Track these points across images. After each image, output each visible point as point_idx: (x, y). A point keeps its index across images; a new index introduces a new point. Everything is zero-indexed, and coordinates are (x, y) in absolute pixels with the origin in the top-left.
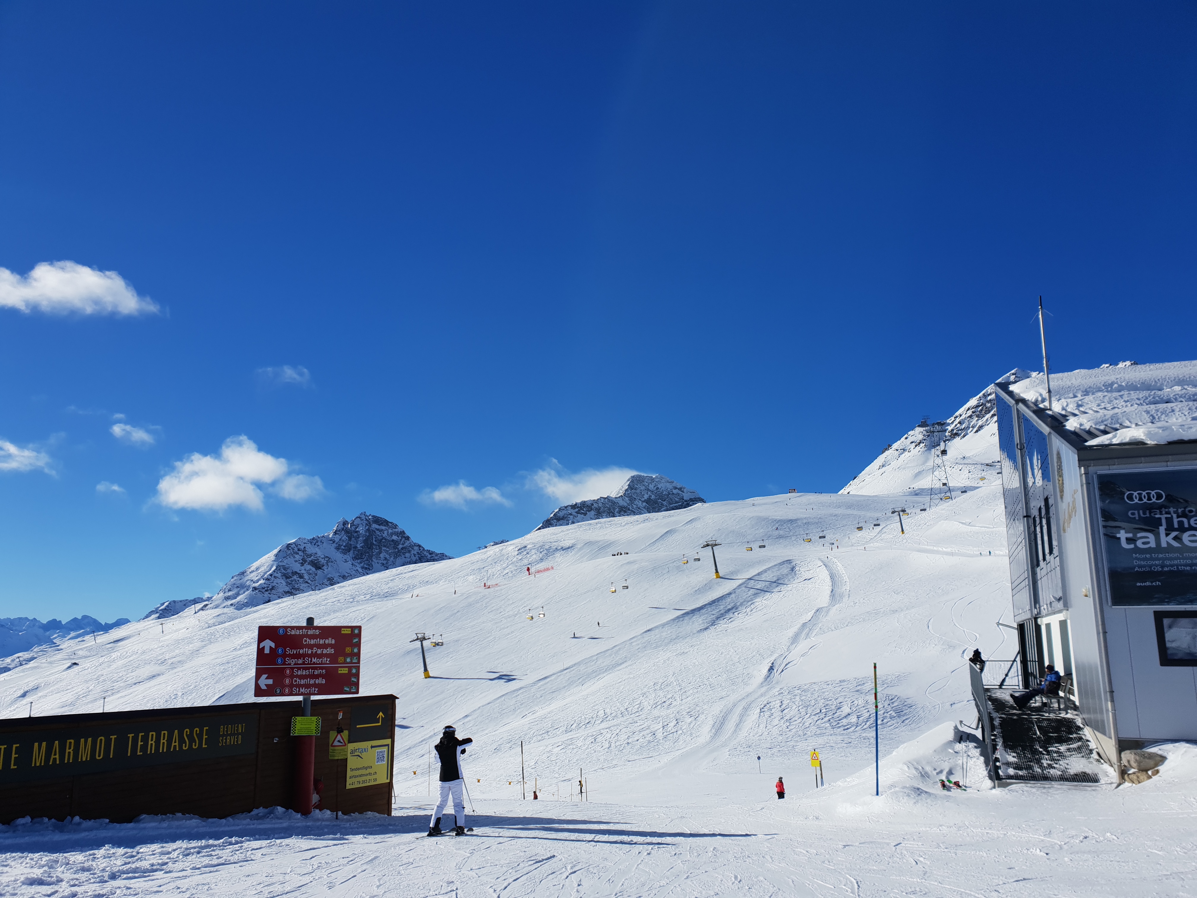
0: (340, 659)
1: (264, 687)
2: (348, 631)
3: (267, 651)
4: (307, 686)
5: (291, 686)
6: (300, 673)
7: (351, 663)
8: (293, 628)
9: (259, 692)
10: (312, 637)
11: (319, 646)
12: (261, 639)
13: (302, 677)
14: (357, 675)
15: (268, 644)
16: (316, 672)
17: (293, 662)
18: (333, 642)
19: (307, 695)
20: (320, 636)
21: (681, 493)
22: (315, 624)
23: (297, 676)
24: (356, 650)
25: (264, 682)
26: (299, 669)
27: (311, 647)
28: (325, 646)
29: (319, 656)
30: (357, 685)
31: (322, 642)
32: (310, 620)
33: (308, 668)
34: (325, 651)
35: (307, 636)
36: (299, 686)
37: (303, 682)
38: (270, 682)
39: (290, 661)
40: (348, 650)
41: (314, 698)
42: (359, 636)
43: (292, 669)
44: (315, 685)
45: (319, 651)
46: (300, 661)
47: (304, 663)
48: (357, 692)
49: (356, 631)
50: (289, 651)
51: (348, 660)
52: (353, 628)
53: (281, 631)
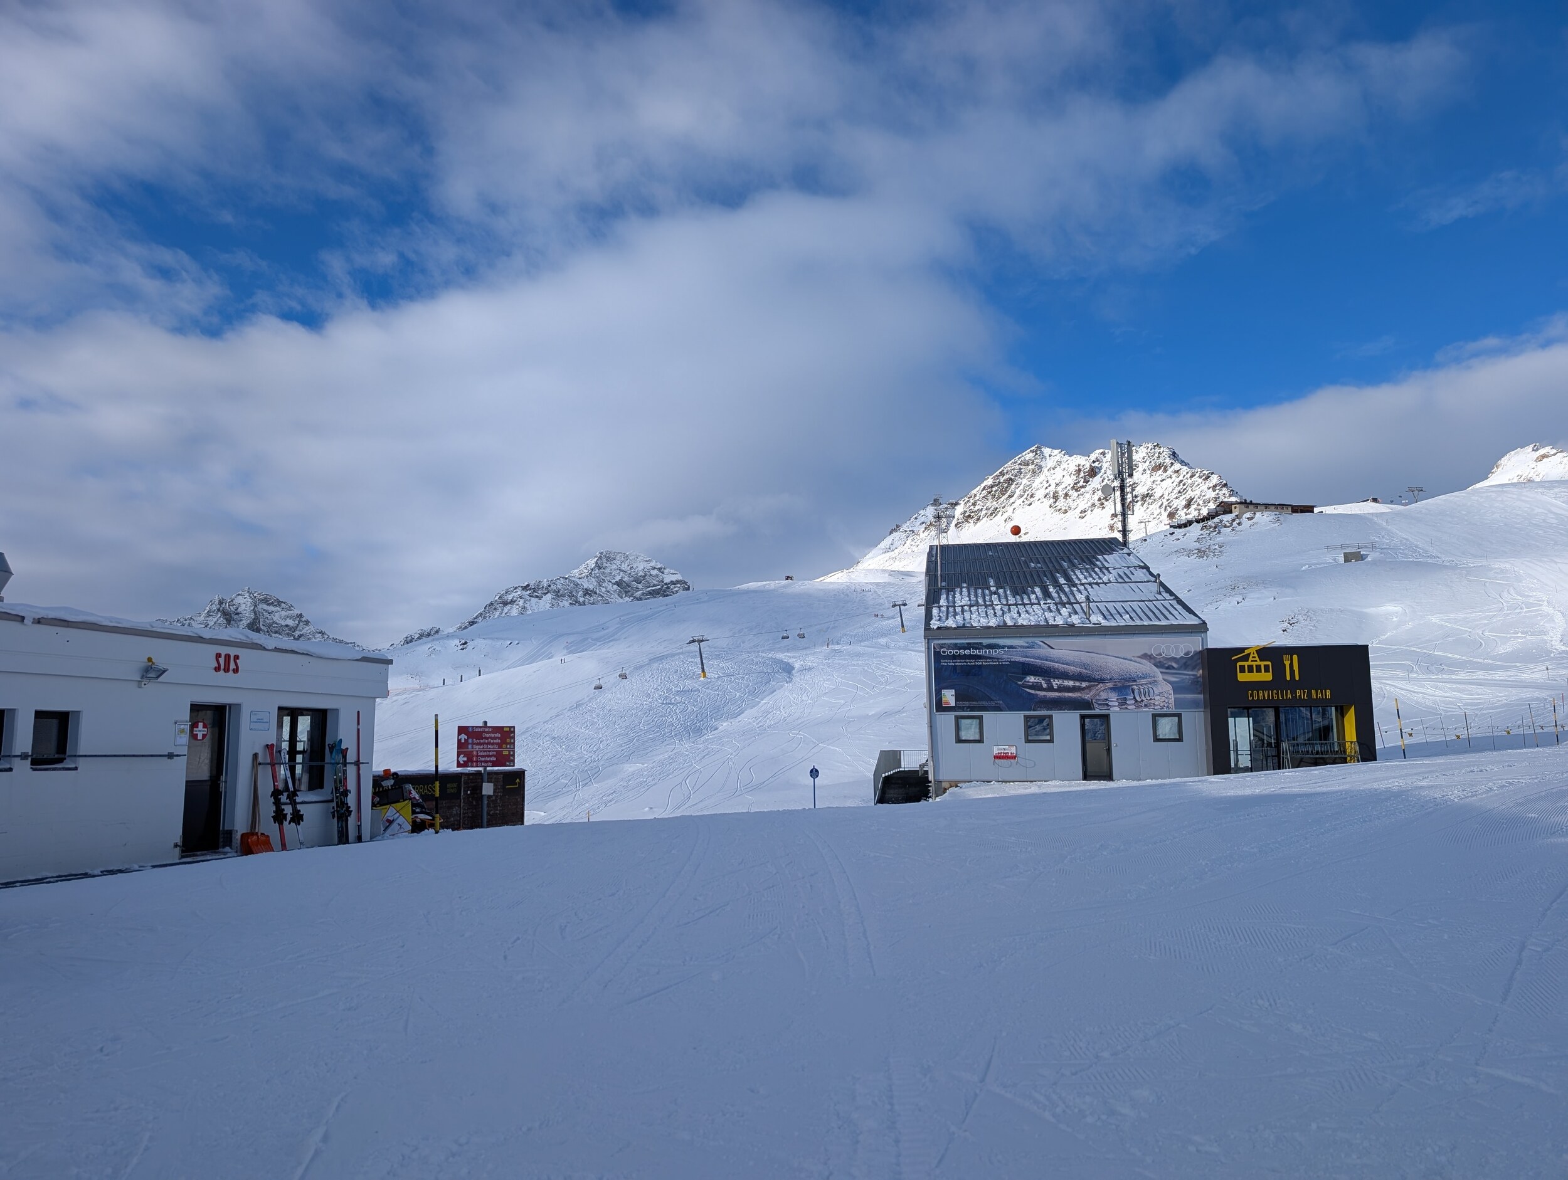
0: (504, 746)
1: (462, 762)
2: (508, 729)
3: (463, 741)
4: (486, 762)
5: (477, 762)
6: (481, 754)
7: (510, 748)
8: (477, 727)
9: (459, 765)
10: (488, 732)
11: (491, 738)
12: (459, 734)
13: (483, 756)
14: (513, 755)
15: (463, 737)
16: (491, 754)
17: (478, 747)
18: (500, 736)
19: (485, 767)
20: (493, 732)
21: (661, 574)
22: (488, 725)
23: (480, 756)
24: (512, 741)
25: (462, 759)
26: (481, 751)
27: (487, 738)
28: (495, 738)
29: (493, 744)
30: (513, 761)
31: (493, 736)
32: (485, 723)
33: (486, 751)
34: (495, 741)
35: (485, 732)
36: (481, 762)
37: (483, 759)
38: (465, 759)
39: (476, 747)
40: (508, 740)
41: (488, 769)
42: (514, 732)
43: (477, 751)
44: (490, 761)
45: (492, 741)
46: (481, 747)
47: (483, 748)
48: (514, 766)
49: (512, 729)
50: (475, 741)
51: (508, 746)
52: (510, 727)
53: (470, 730)
